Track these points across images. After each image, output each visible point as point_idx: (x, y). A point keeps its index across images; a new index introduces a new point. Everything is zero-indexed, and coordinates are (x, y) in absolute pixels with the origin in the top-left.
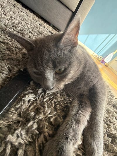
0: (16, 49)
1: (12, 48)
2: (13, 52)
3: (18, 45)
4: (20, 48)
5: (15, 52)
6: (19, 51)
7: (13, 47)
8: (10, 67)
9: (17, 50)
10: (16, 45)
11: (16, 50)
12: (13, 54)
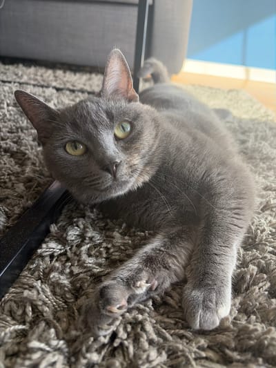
0: (10, 178)
1: (3, 177)
2: (6, 185)
3: (12, 168)
4: (18, 173)
5: (9, 185)
6: (17, 180)
7: (4, 175)
8: (7, 210)
9: (13, 178)
10: (10, 169)
11: (10, 180)
12: (7, 188)
